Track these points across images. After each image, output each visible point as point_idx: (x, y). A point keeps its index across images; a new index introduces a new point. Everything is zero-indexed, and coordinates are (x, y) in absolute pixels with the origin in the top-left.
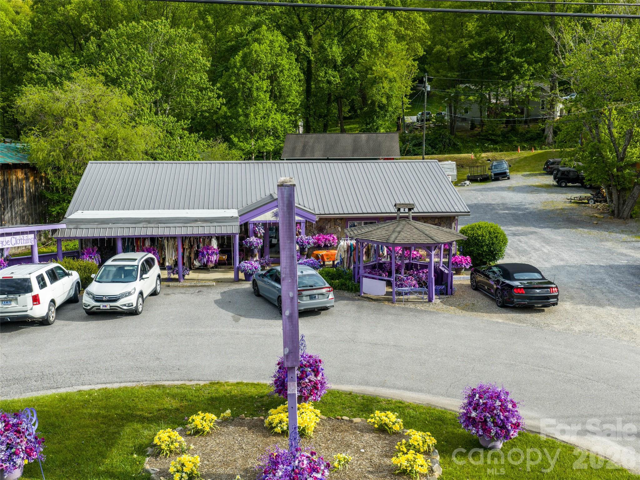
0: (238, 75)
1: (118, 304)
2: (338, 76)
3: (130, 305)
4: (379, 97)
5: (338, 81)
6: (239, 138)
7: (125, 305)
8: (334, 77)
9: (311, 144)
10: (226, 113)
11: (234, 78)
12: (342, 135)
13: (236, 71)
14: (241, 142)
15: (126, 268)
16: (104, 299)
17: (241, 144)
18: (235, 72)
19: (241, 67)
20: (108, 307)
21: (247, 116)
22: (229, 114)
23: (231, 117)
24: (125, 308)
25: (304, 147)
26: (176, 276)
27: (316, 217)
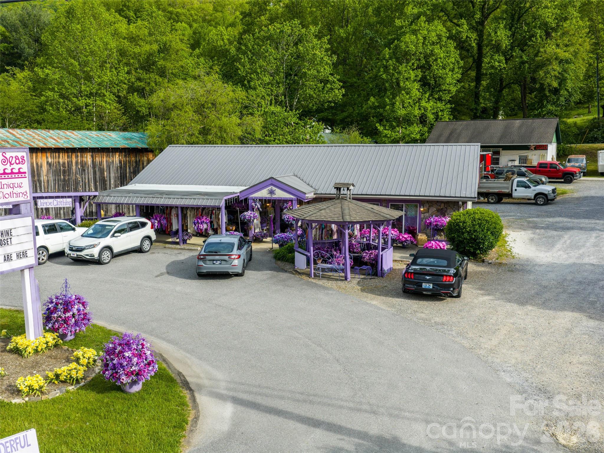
0: (386, 67)
1: (82, 253)
2: (504, 61)
3: (92, 255)
4: (548, 80)
5: (503, 65)
6: (384, 126)
7: (87, 255)
8: (499, 62)
9: (458, 131)
10: (373, 103)
11: (382, 70)
12: (494, 121)
13: (385, 63)
14: (386, 129)
15: (107, 227)
16: (74, 249)
17: (385, 132)
18: (383, 64)
19: (390, 58)
20: (76, 256)
21: (393, 104)
22: (377, 104)
23: (378, 107)
24: (88, 257)
25: (451, 134)
26: (178, 240)
27: (307, 195)
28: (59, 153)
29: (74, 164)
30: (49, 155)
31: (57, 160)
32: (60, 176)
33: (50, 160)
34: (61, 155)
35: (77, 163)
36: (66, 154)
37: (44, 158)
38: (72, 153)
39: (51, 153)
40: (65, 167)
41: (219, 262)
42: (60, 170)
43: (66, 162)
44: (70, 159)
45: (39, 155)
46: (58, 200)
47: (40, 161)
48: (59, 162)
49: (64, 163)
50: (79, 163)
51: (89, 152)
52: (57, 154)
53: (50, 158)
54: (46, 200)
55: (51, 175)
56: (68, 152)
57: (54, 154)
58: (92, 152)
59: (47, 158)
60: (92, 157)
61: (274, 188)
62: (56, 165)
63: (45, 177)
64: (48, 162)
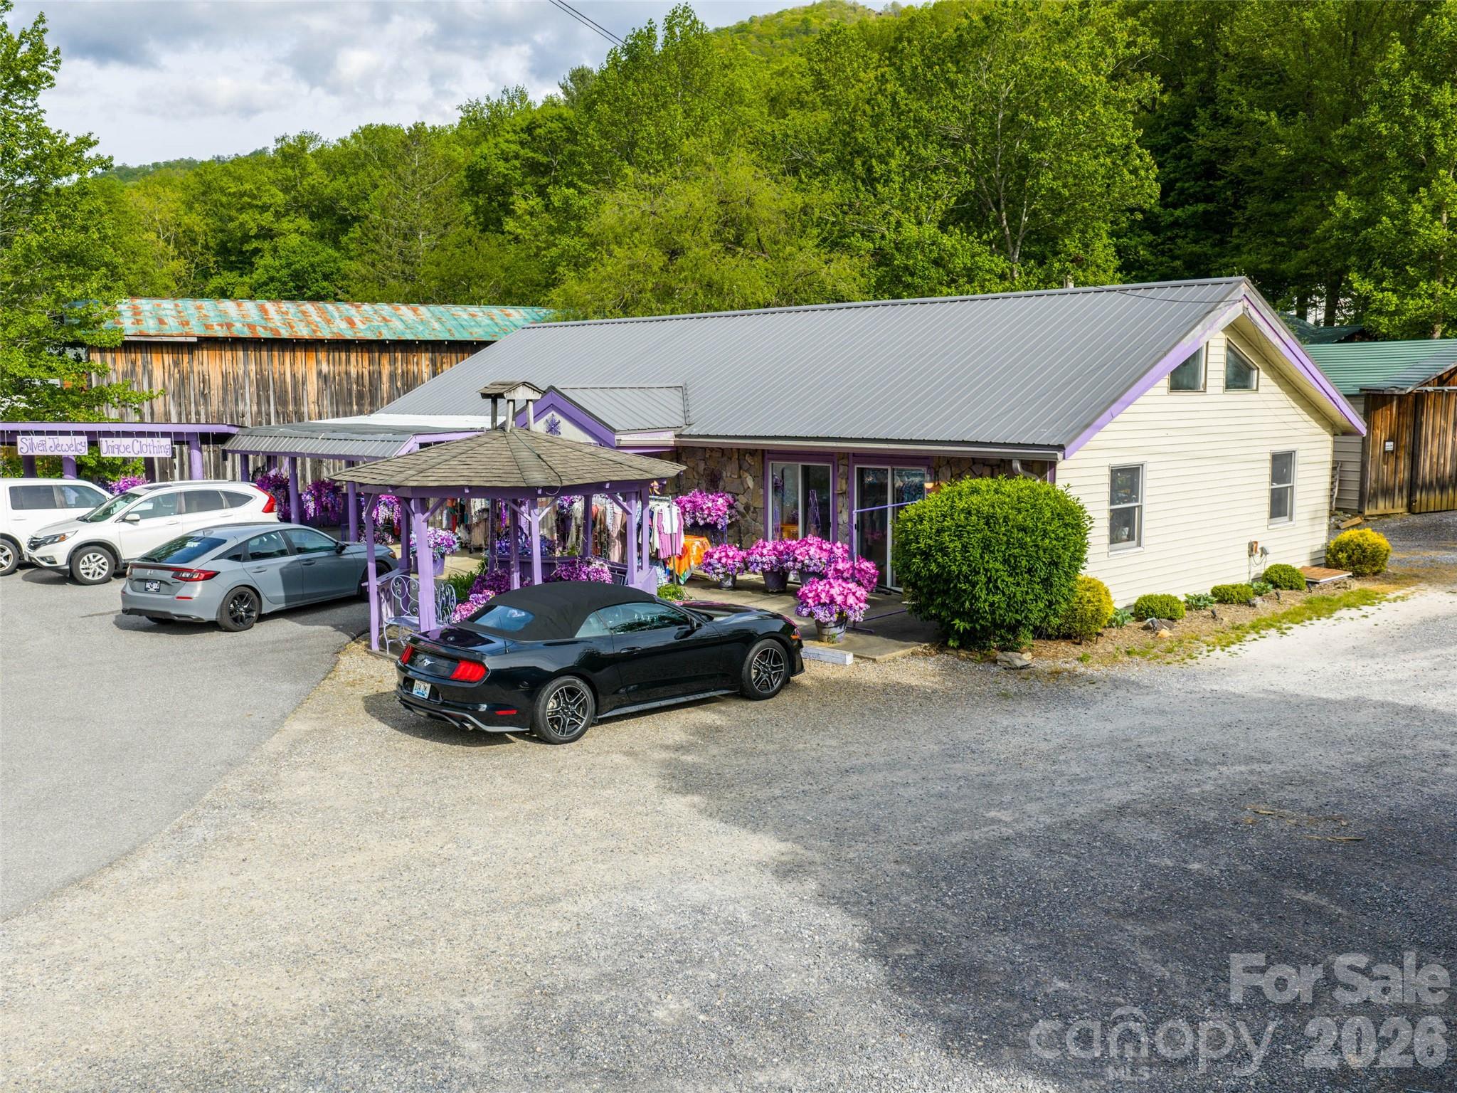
7: (43, 559)
24: (45, 564)
27: (617, 437)
28: (348, 351)
29: (385, 378)
30: (322, 356)
31: (343, 367)
32: (351, 404)
33: (325, 368)
34: (353, 356)
35: (393, 377)
36: (366, 356)
37: (312, 364)
38: (381, 352)
39: (328, 352)
40: (363, 385)
41: (155, 586)
42: (350, 391)
43: (366, 373)
44: (376, 367)
45: (300, 355)
46: (143, 440)
47: (300, 369)
48: (348, 374)
49: (360, 377)
50: (399, 377)
51: (426, 350)
52: (343, 355)
53: (324, 363)
54: (117, 441)
55: (326, 402)
56: (370, 351)
57: (337, 355)
58: (433, 352)
59: (318, 362)
60: (433, 362)
61: (558, 417)
62: (341, 381)
63: (312, 406)
64: (319, 373)
